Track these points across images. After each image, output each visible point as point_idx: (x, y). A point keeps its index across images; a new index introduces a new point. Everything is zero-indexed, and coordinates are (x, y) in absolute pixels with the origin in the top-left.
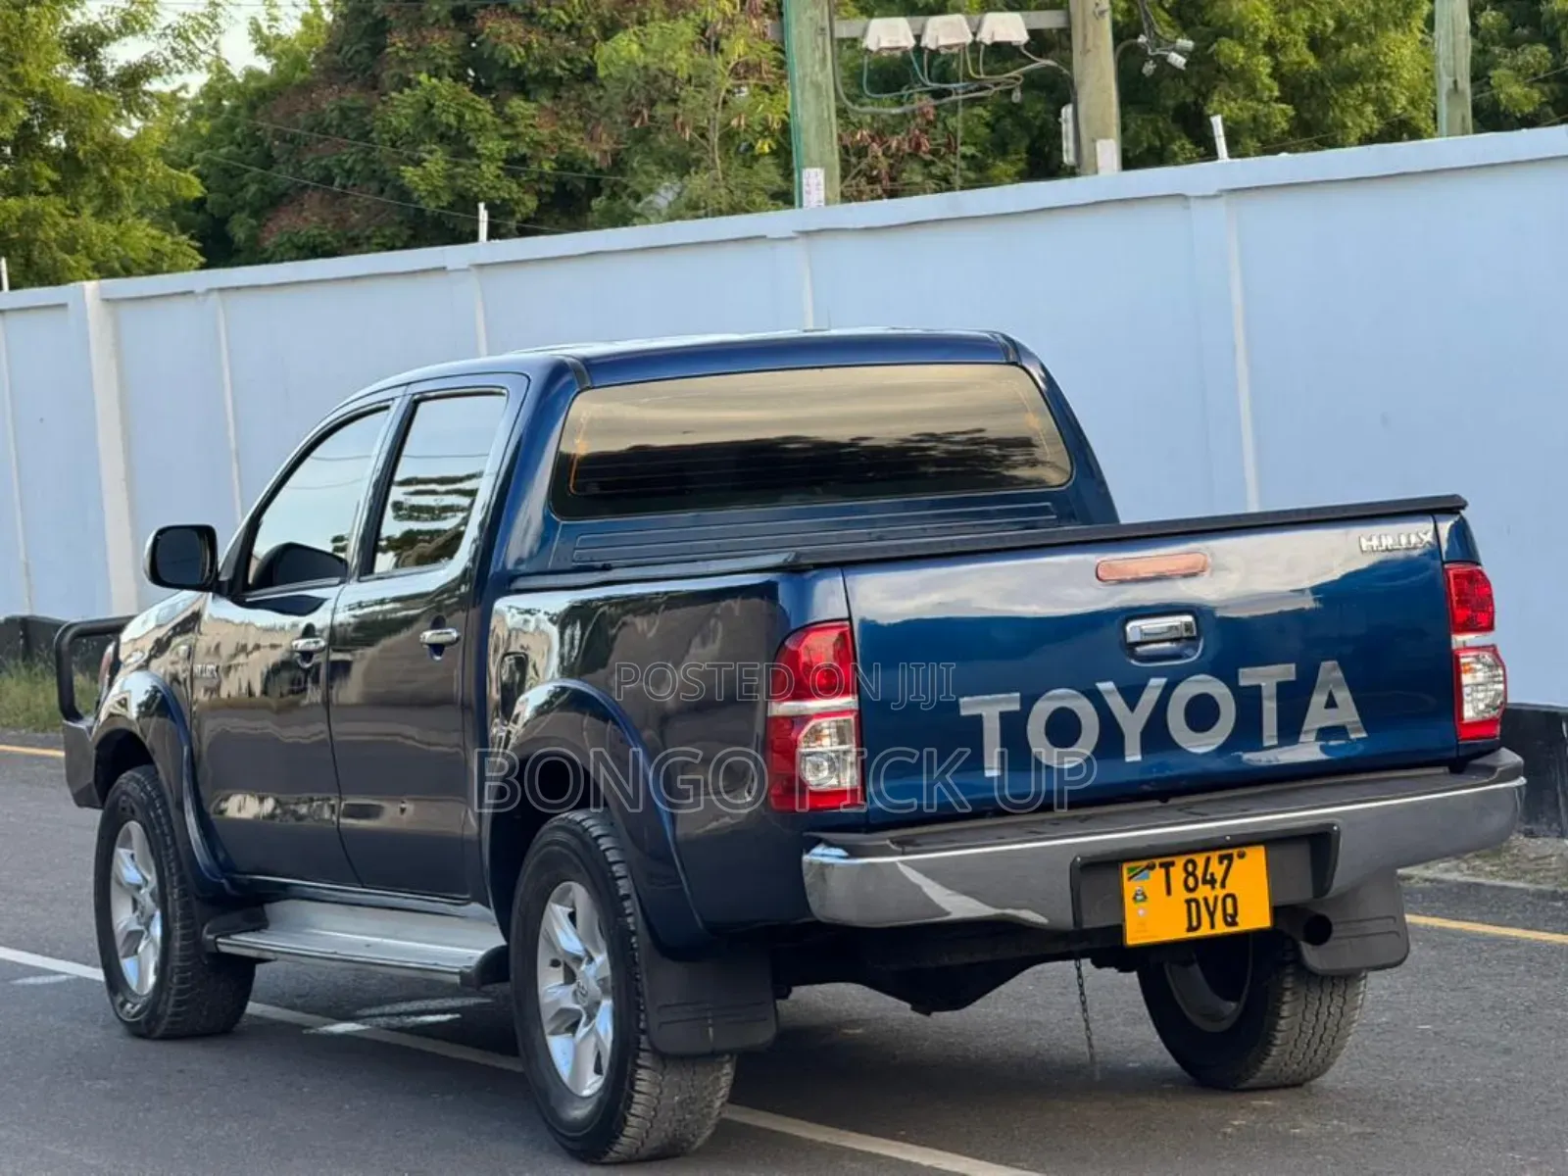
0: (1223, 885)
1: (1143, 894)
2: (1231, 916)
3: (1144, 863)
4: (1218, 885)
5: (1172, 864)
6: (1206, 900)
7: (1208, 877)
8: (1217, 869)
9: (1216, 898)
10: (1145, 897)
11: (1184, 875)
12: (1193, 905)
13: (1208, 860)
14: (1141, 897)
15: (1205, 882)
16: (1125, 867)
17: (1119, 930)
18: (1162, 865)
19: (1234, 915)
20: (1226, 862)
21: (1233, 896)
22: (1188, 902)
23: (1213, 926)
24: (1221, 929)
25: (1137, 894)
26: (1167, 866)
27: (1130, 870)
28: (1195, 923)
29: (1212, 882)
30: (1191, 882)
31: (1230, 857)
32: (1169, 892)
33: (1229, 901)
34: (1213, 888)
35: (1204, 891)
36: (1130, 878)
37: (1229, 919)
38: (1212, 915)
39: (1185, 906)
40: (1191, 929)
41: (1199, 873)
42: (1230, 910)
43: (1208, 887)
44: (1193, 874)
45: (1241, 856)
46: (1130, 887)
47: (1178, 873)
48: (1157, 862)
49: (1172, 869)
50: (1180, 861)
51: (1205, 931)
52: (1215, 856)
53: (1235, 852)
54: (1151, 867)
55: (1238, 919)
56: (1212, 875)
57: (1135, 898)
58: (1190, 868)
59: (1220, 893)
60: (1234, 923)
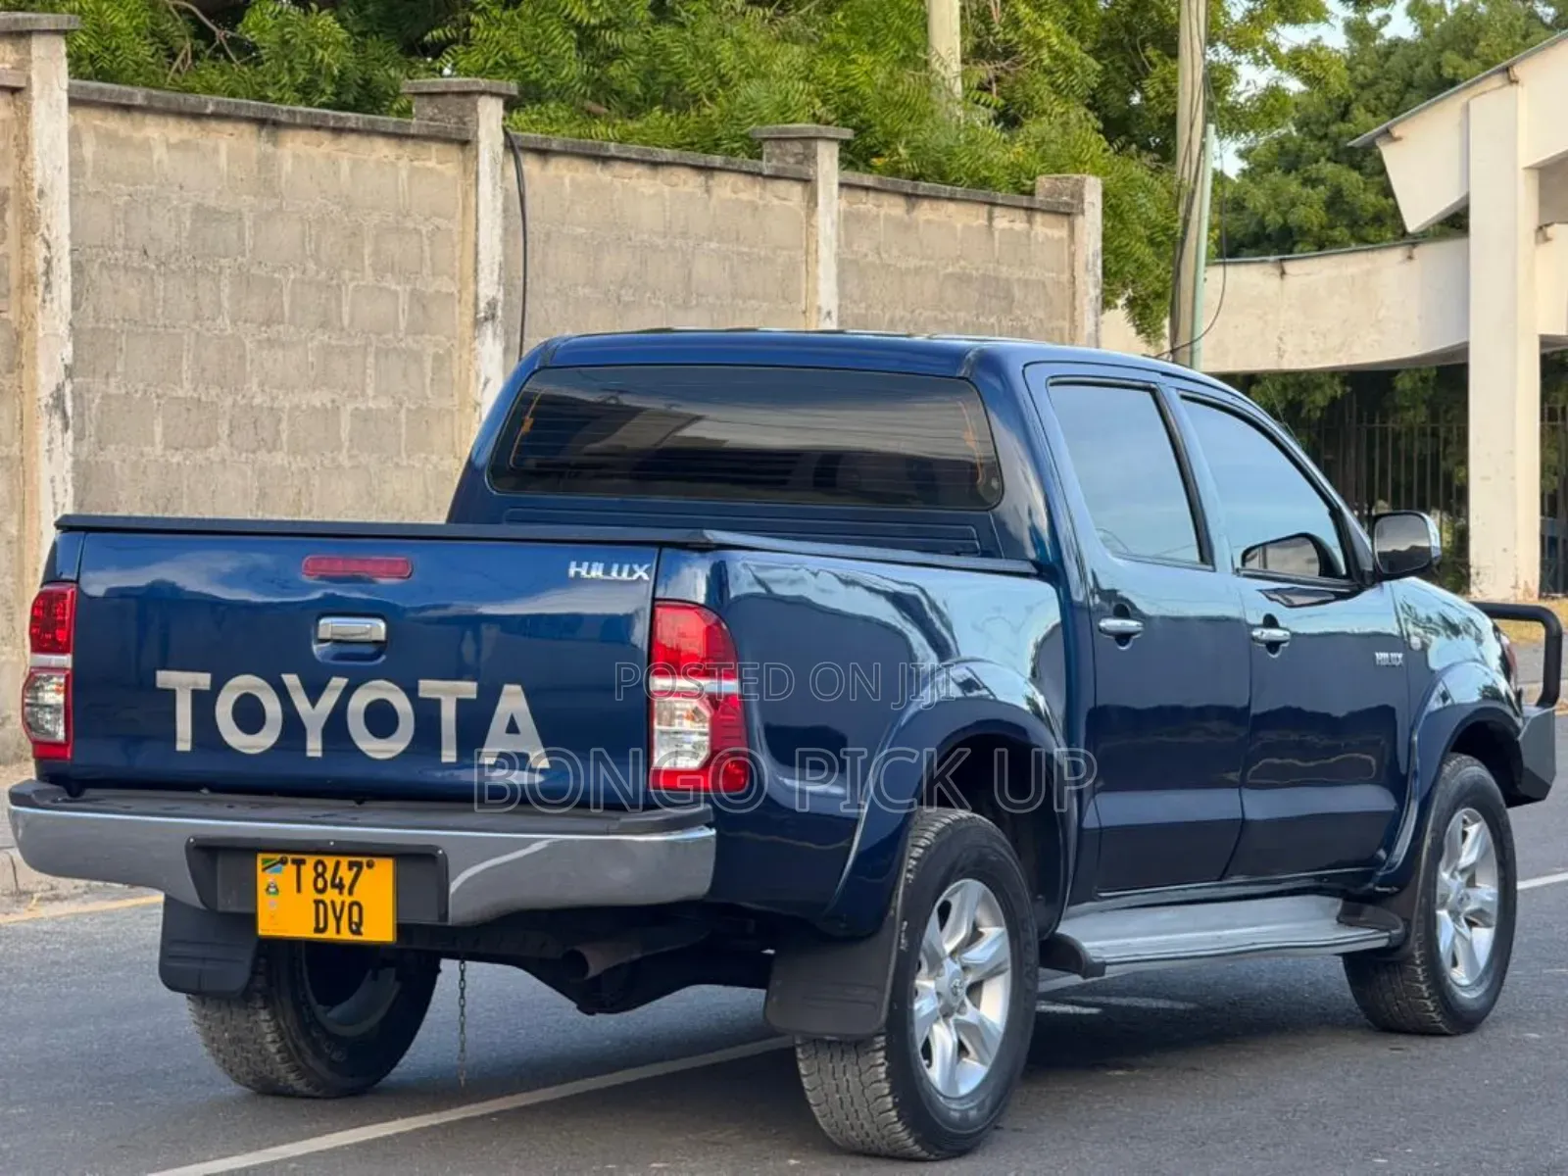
0: (351, 892)
1: (275, 887)
2: (356, 924)
3: (278, 857)
4: (346, 891)
5: (303, 862)
6: (333, 903)
7: (337, 881)
8: (346, 875)
9: (343, 903)
10: (277, 890)
11: (314, 874)
12: (321, 907)
13: (338, 864)
14: (273, 889)
15: (334, 886)
16: (260, 857)
17: (251, 919)
18: (294, 862)
19: (359, 924)
20: (355, 869)
21: (358, 904)
22: (317, 902)
23: (338, 931)
24: (346, 935)
25: (269, 887)
26: (299, 863)
27: (265, 861)
28: (322, 925)
29: (340, 887)
30: (320, 884)
31: (359, 865)
32: (299, 890)
33: (355, 909)
34: (341, 893)
35: (331, 895)
36: (264, 870)
37: (354, 927)
38: (338, 919)
39: (313, 906)
40: (317, 930)
41: (328, 876)
42: (355, 919)
43: (336, 891)
44: (321, 875)
45: (370, 865)
46: (264, 879)
47: (308, 872)
48: (290, 857)
49: (303, 867)
50: (311, 860)
51: (330, 934)
52: (345, 861)
53: (364, 860)
54: (283, 862)
55: (363, 929)
56: (341, 879)
57: (267, 890)
58: (320, 869)
59: (348, 900)
60: (358, 932)
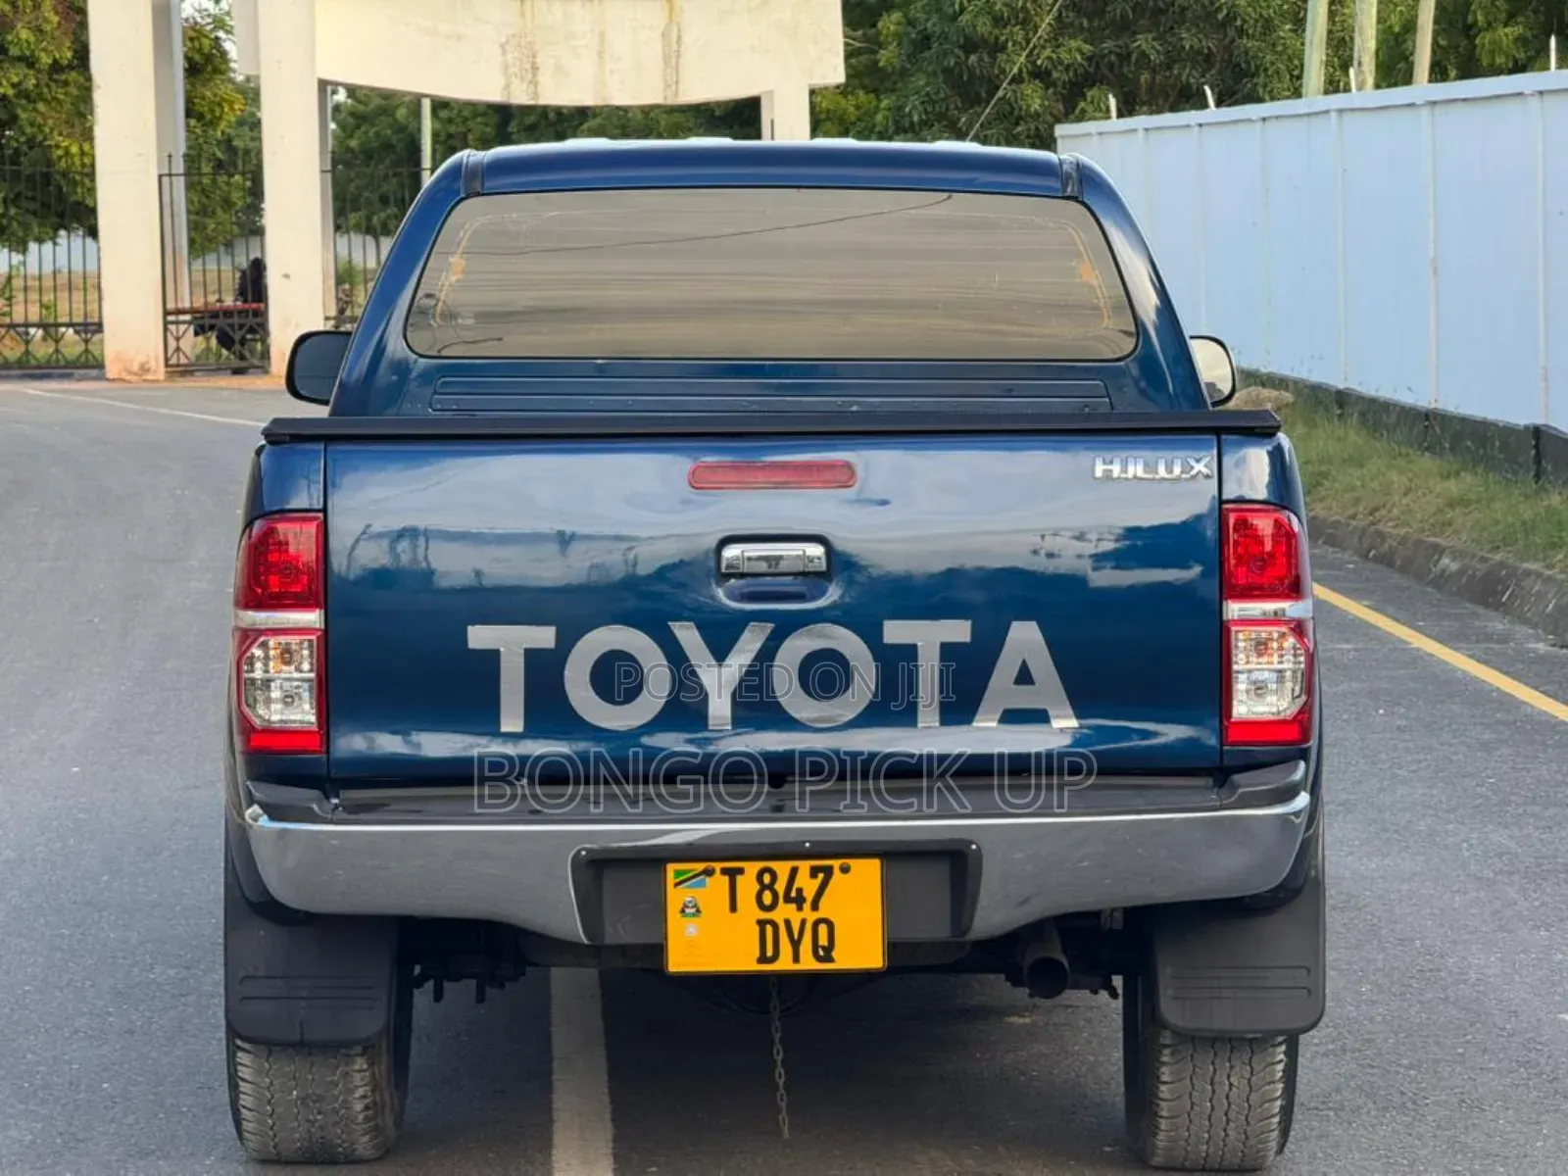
0: (815, 907)
1: (695, 906)
2: (823, 948)
3: (700, 866)
4: (807, 906)
5: (741, 871)
6: (788, 923)
7: (793, 894)
8: (808, 885)
9: (803, 922)
10: (698, 911)
11: (757, 887)
12: (769, 929)
13: (794, 871)
14: (692, 910)
15: (788, 899)
16: (671, 868)
17: (659, 950)
18: (724, 871)
19: (829, 949)
20: (821, 876)
21: (830, 925)
22: (762, 923)
23: (796, 959)
24: (808, 963)
25: (686, 906)
26: (733, 874)
27: (678, 873)
28: (770, 953)
29: (799, 901)
30: (767, 898)
31: (828, 872)
32: (733, 908)
33: (823, 929)
34: (800, 909)
35: (784, 912)
36: (677, 885)
37: (821, 953)
38: (796, 944)
39: (757, 928)
40: (763, 959)
41: (780, 887)
42: (823, 941)
43: (793, 906)
44: (771, 887)
45: (845, 870)
46: (676, 897)
47: (747, 885)
48: (718, 866)
49: (739, 879)
50: (752, 868)
51: (784, 963)
52: (804, 866)
53: (836, 863)
54: (709, 873)
55: (834, 954)
56: (800, 891)
57: (683, 911)
58: (767, 878)
59: (811, 917)
60: (829, 959)
